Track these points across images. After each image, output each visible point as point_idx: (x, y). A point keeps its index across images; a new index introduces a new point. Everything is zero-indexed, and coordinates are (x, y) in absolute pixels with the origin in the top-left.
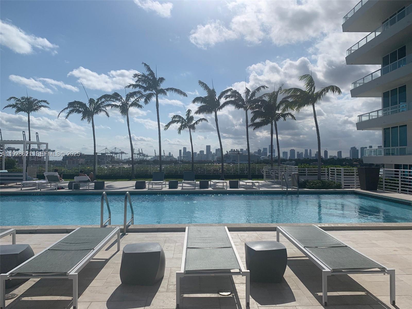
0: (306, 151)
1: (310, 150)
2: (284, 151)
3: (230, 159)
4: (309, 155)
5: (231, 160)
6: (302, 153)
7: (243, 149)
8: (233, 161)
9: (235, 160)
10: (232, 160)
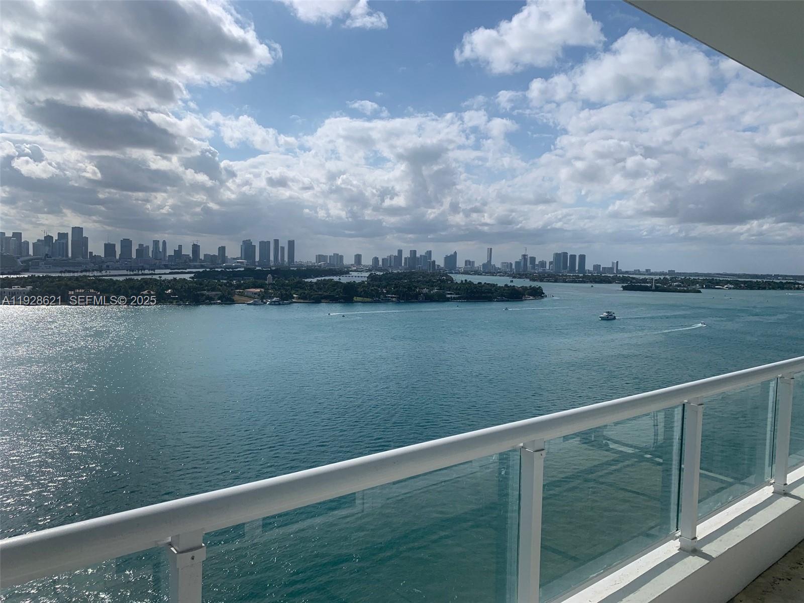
0: (156, 242)
1: (164, 242)
2: (107, 242)
4: (161, 250)
6: (148, 247)
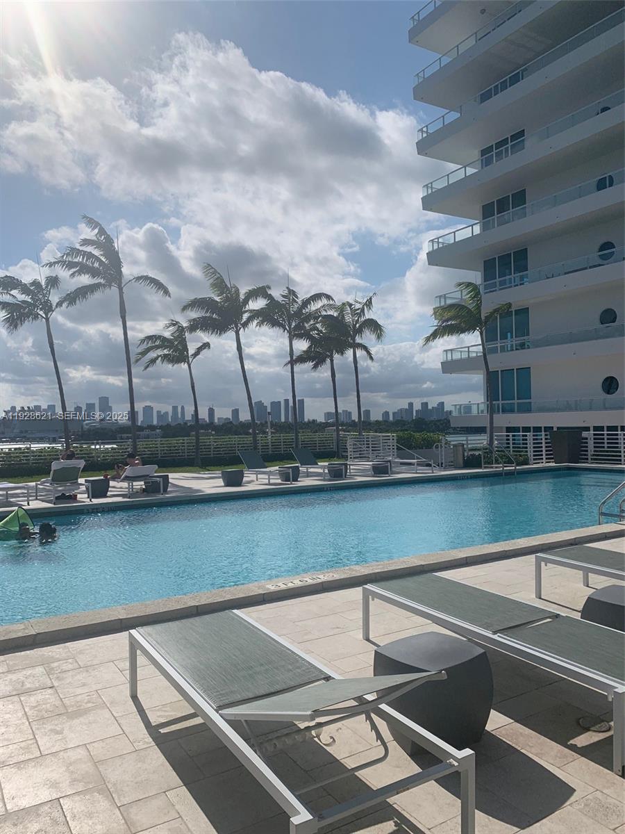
0: (175, 408)
1: (183, 408)
3: (14, 429)
4: (180, 416)
5: (15, 431)
6: (167, 413)
7: (40, 406)
8: (21, 432)
9: (26, 432)
10: (18, 431)
